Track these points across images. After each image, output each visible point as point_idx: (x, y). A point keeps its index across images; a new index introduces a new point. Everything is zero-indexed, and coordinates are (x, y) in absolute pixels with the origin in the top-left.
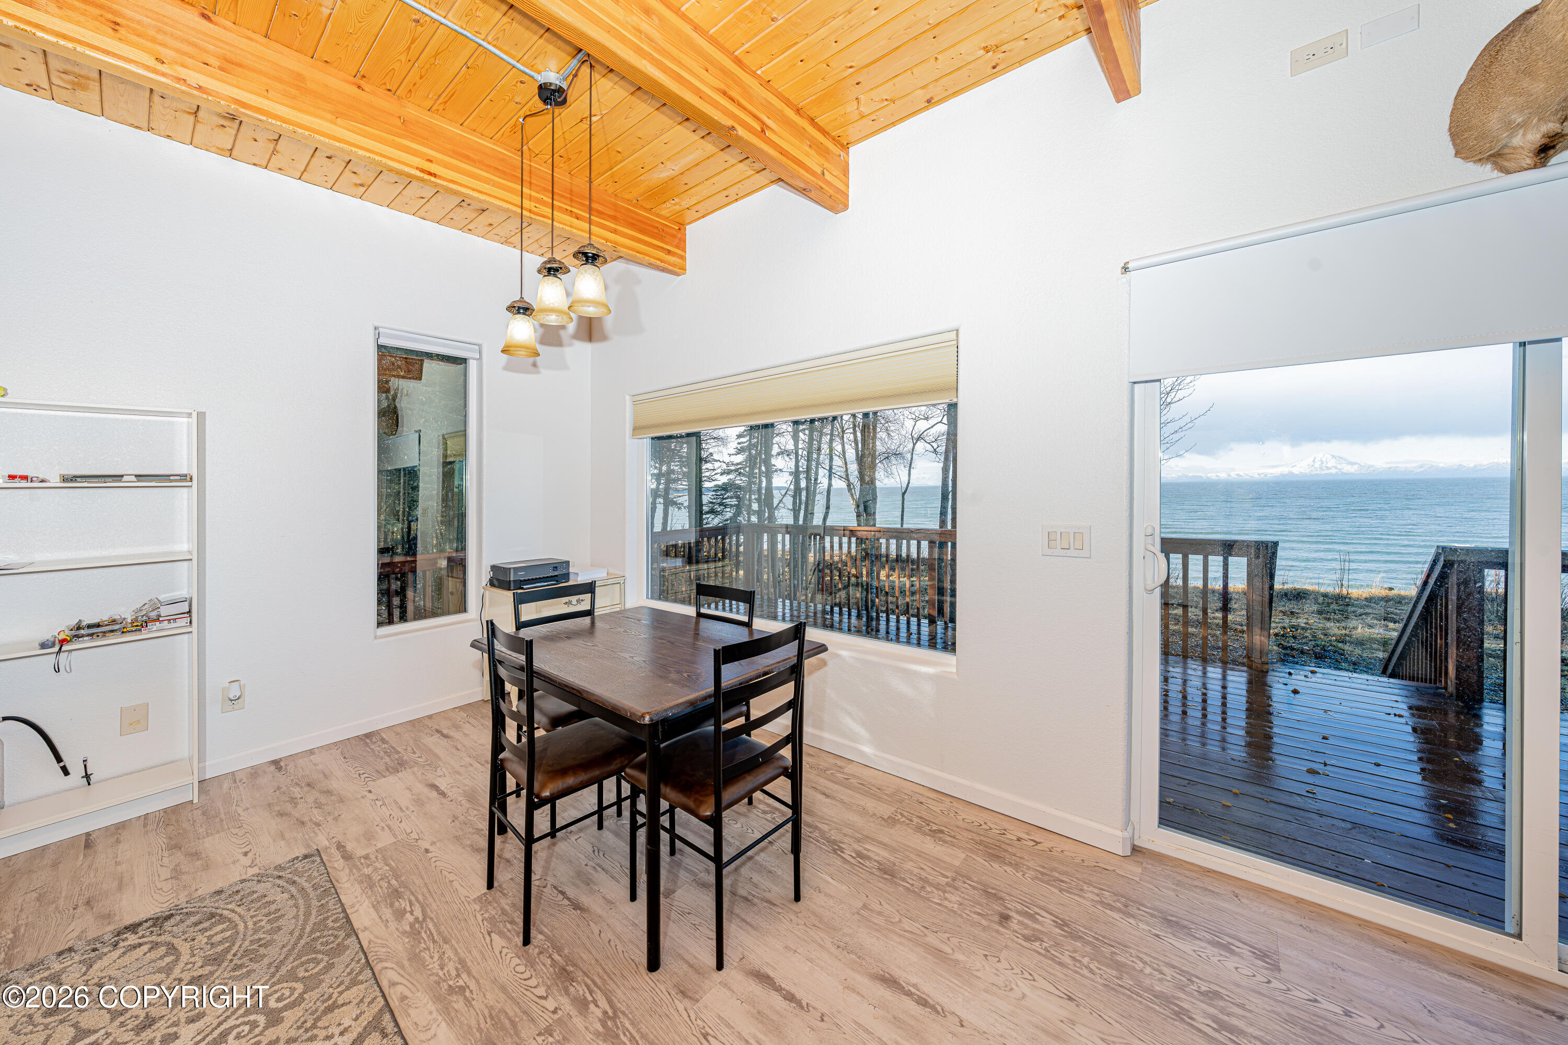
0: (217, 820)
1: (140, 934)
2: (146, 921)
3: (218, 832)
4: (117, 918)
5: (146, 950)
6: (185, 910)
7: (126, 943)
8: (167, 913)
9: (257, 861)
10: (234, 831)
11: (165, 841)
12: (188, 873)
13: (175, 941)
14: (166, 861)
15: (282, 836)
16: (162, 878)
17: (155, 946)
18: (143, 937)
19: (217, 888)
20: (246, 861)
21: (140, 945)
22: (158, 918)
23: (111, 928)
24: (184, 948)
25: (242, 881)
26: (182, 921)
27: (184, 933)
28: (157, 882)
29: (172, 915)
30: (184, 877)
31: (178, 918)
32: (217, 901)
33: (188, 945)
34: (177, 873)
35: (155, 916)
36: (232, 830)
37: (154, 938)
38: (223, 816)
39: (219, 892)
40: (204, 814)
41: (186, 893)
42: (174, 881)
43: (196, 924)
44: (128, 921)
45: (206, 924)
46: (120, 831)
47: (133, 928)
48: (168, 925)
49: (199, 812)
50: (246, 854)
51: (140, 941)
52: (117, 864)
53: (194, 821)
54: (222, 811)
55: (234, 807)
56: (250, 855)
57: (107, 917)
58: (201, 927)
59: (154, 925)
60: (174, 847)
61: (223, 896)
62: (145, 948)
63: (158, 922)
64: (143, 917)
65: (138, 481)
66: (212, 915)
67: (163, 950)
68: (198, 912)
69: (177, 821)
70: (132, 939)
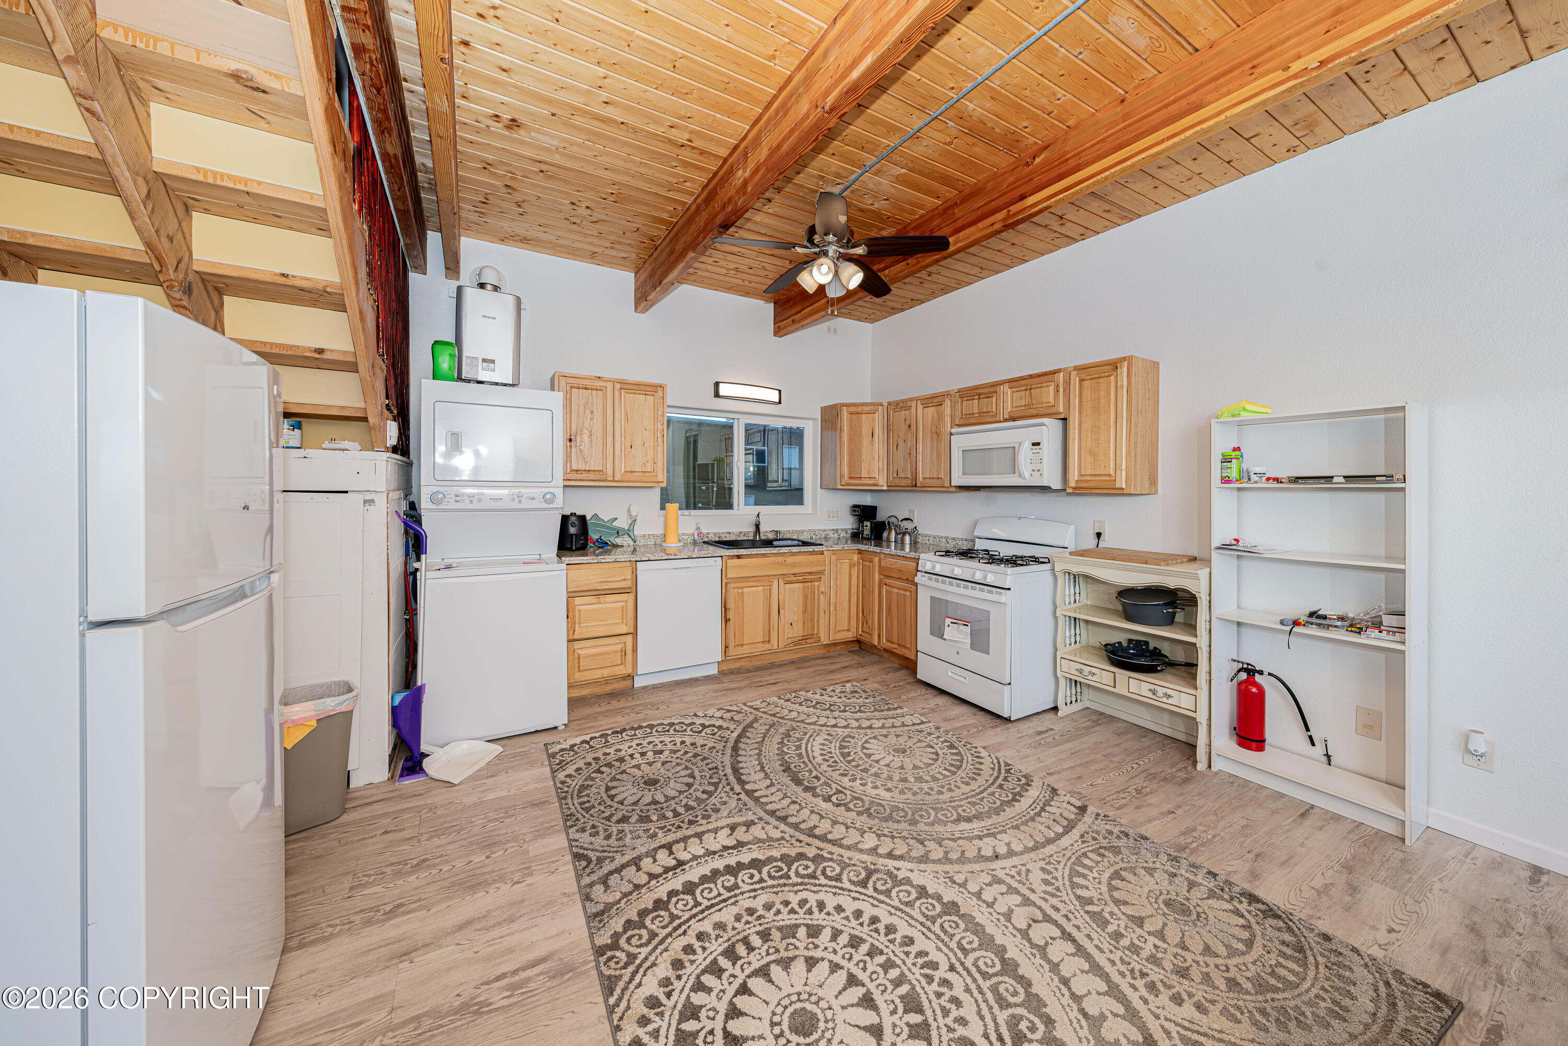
0: (1407, 876)
1: (1251, 908)
2: (1264, 903)
3: (1394, 888)
4: (1257, 883)
5: (1240, 924)
6: (1291, 924)
7: (1238, 906)
8: (1280, 913)
9: (1391, 948)
10: (1408, 900)
11: (1349, 856)
12: (1331, 898)
13: (1259, 939)
14: (1330, 872)
15: (1445, 951)
16: (1312, 884)
17: (1247, 927)
18: (1249, 912)
19: (1330, 933)
20: (1382, 936)
21: (1242, 916)
22: (1271, 910)
23: (1247, 886)
24: (1257, 950)
25: (1355, 950)
26: (1279, 929)
27: (1270, 940)
28: (1305, 883)
29: (1280, 917)
30: (1325, 899)
31: (1281, 924)
32: (1318, 943)
33: (1261, 951)
34: (1324, 891)
35: (1272, 906)
36: (1407, 898)
37: (1253, 921)
38: (1415, 878)
39: (1327, 938)
40: (1403, 861)
41: (1311, 912)
42: (1315, 895)
43: (1283, 943)
44: (1260, 893)
45: (1289, 951)
46: (1331, 822)
47: (1253, 899)
48: (1271, 921)
49: (1401, 856)
50: (1391, 931)
51: (1246, 913)
52: (1302, 845)
53: (1388, 860)
54: (1421, 872)
55: (1436, 879)
56: (1393, 934)
57: (1254, 876)
58: (1284, 949)
59: (1263, 912)
60: (1348, 868)
61: (1327, 945)
62: (1241, 921)
63: (1270, 912)
64: (1268, 898)
65: (1347, 482)
66: (1301, 950)
67: (1245, 935)
68: (1296, 936)
69: (1375, 849)
70: (1243, 907)
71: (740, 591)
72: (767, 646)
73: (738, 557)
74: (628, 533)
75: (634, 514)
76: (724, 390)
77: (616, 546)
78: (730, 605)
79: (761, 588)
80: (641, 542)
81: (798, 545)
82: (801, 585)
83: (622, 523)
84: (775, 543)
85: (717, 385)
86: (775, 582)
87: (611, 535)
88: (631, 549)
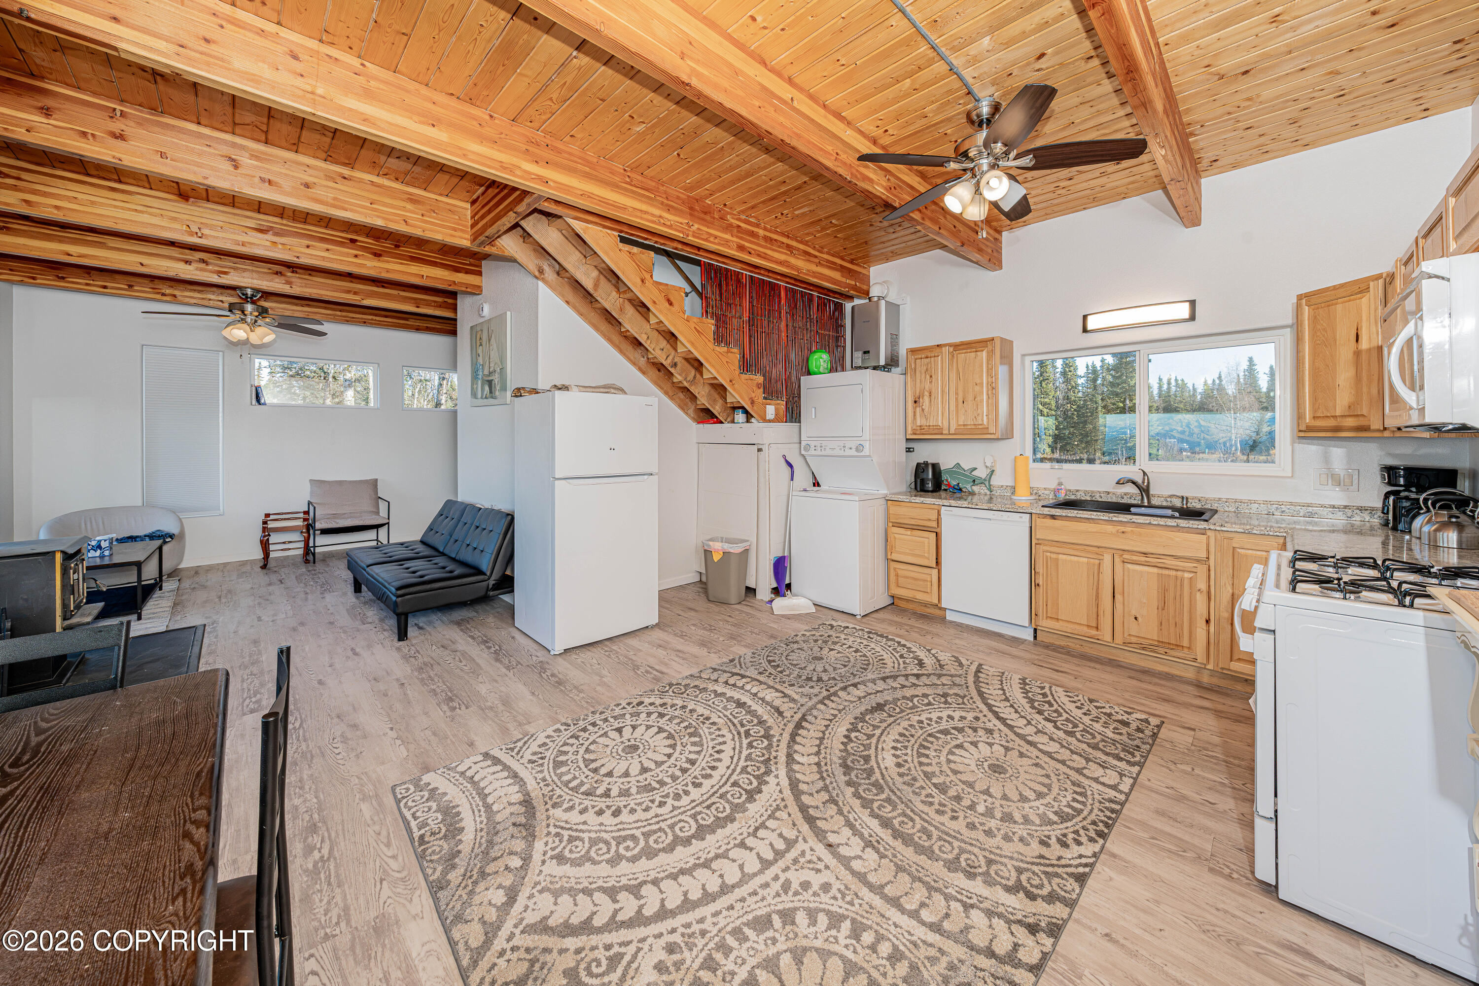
71: (1054, 556)
72: (1093, 632)
73: (1053, 517)
74: (986, 482)
75: (989, 464)
76: (1092, 324)
77: (972, 494)
78: (1040, 568)
79: (1085, 560)
80: (997, 492)
81: (1173, 517)
82: (1155, 570)
83: (981, 473)
84: (1133, 510)
85: (1085, 317)
86: (1107, 558)
87: (968, 482)
88: (987, 498)
